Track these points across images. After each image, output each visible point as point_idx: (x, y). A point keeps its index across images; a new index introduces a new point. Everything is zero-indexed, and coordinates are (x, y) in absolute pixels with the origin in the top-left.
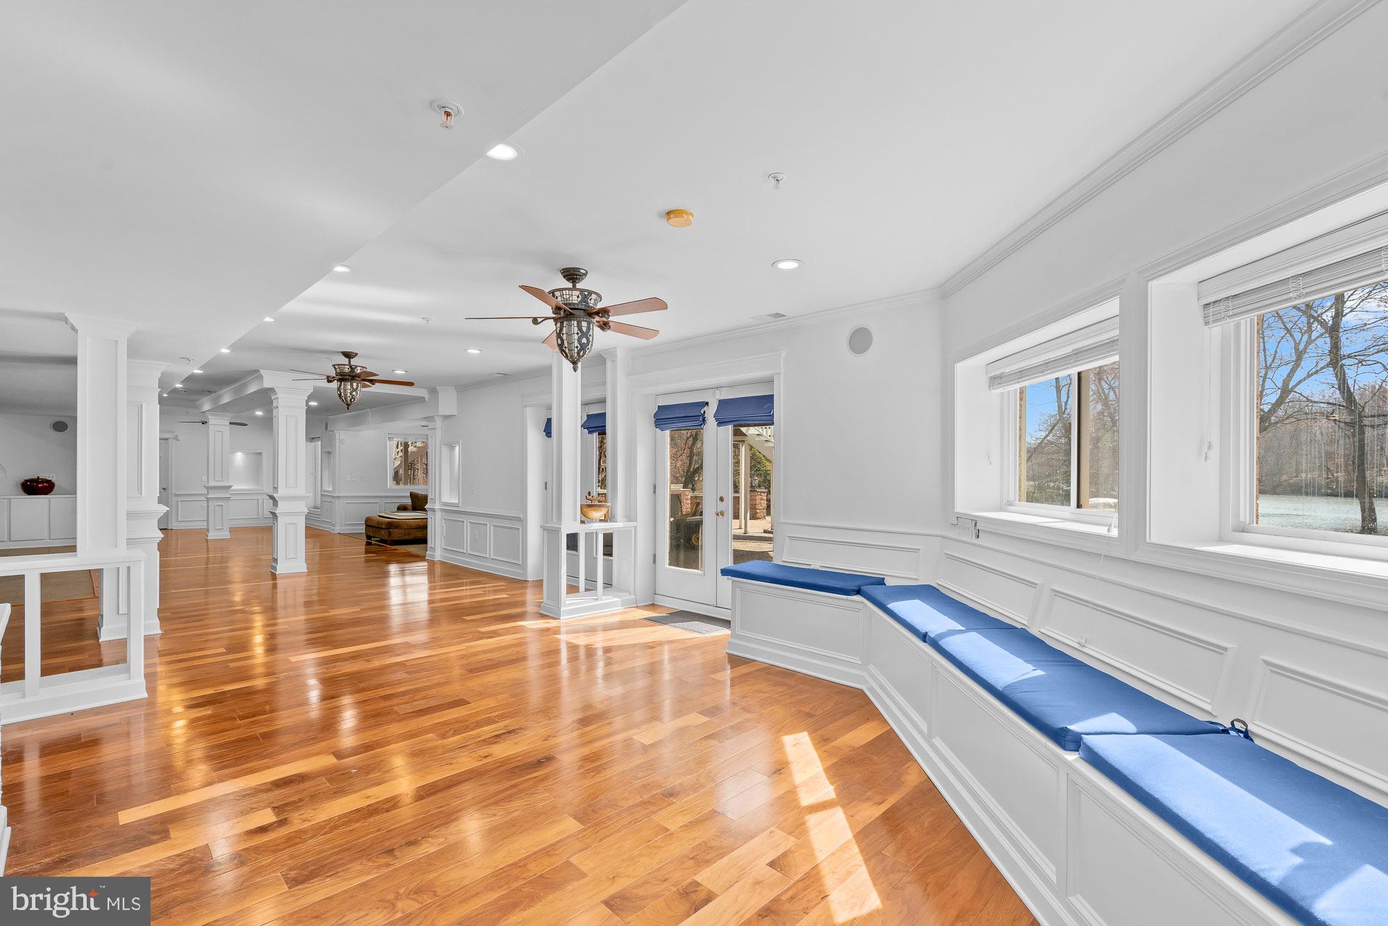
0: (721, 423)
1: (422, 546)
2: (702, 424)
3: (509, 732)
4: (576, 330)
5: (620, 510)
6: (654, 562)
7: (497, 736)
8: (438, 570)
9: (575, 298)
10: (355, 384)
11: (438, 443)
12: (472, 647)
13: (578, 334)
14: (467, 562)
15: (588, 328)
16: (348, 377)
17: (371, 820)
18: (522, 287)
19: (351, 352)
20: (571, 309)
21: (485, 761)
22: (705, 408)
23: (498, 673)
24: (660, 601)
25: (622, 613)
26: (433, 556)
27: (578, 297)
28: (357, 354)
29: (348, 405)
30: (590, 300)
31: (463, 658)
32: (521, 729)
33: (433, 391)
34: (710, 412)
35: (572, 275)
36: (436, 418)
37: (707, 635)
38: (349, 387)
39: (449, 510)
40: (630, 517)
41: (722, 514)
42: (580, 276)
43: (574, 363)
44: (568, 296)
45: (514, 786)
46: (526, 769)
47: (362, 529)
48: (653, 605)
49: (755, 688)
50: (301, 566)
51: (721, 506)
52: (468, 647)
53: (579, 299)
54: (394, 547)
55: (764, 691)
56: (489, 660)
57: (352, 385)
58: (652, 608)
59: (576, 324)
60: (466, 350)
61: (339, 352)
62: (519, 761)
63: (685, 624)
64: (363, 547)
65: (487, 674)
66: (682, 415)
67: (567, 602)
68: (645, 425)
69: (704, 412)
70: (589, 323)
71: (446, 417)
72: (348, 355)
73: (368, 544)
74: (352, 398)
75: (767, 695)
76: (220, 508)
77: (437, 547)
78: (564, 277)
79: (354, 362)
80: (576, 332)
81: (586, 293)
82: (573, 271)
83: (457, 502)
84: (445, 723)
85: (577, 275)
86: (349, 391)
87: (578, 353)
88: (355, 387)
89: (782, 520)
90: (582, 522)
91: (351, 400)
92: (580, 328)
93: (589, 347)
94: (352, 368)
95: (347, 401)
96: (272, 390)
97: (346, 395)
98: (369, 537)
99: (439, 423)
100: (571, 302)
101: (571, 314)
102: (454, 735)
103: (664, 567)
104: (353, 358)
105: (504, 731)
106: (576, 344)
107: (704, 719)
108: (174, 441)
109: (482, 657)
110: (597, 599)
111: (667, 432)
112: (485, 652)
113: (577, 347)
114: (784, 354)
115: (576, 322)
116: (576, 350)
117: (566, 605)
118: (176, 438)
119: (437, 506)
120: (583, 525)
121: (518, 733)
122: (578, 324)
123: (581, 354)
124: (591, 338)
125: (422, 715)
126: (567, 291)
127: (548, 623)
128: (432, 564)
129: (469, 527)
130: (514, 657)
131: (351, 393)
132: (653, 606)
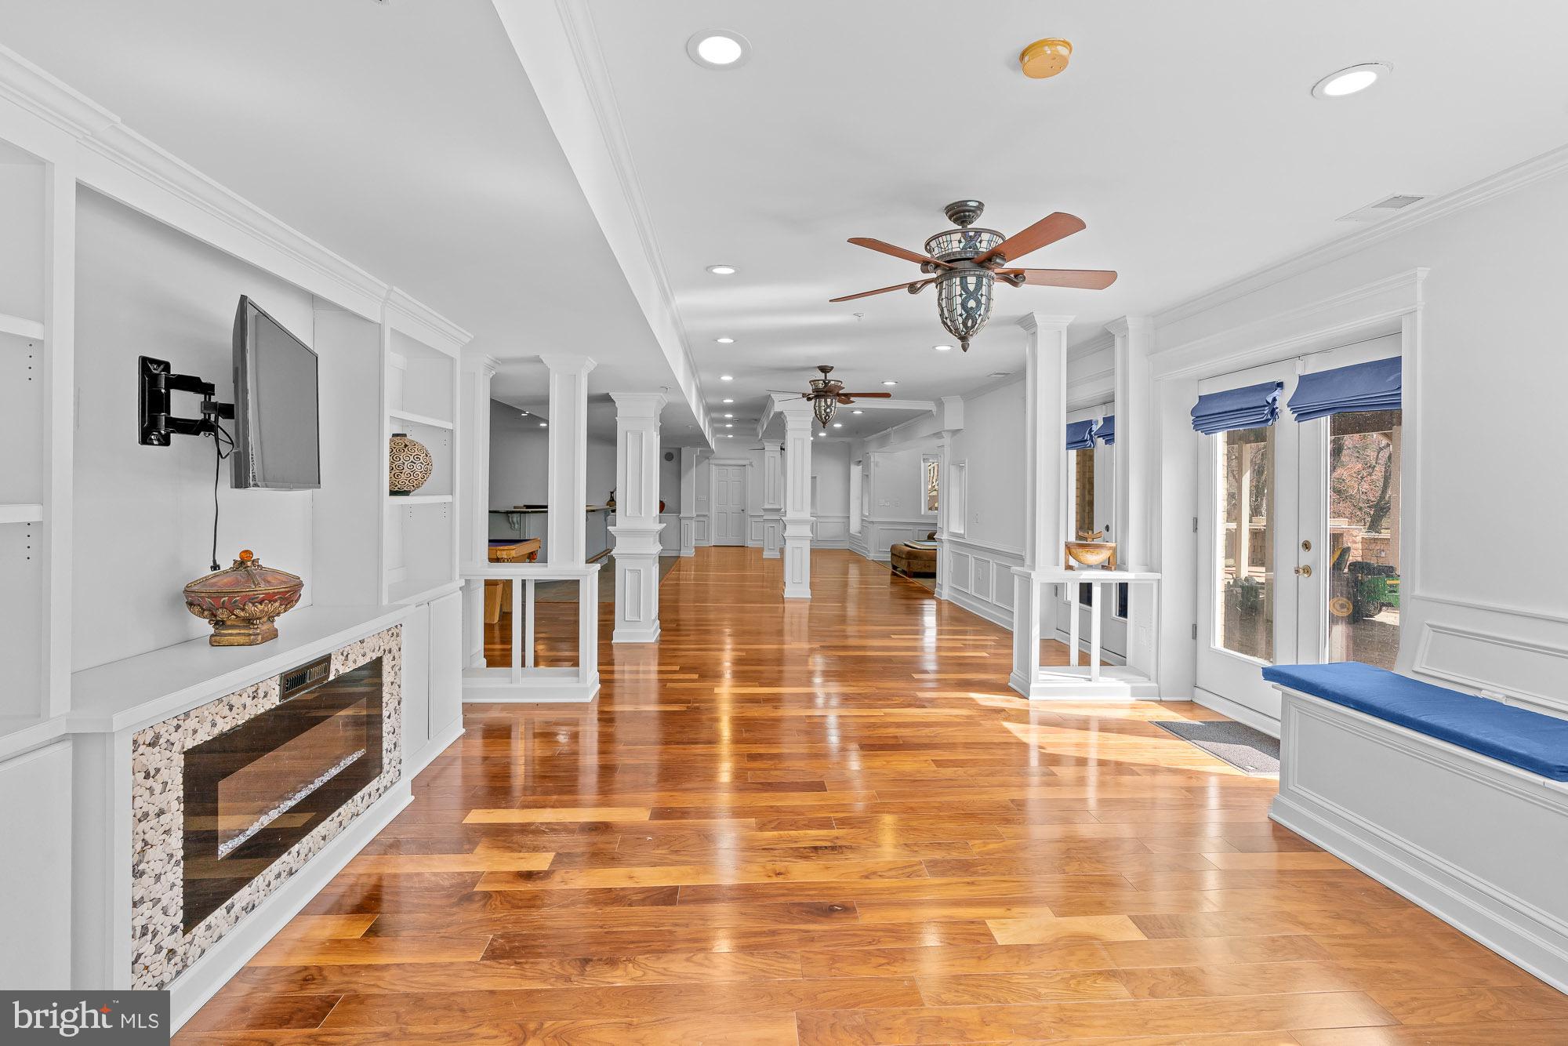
0: (1303, 415)
1: (932, 580)
2: (1268, 420)
3: (833, 848)
4: (958, 290)
5: (1133, 552)
6: (1195, 636)
7: (816, 848)
8: (946, 612)
9: (955, 244)
10: (829, 400)
11: (946, 464)
12: (890, 715)
13: (961, 295)
14: (972, 605)
15: (979, 285)
16: (823, 393)
17: (608, 909)
18: (852, 241)
19: (825, 366)
20: (948, 262)
21: (775, 880)
22: (1276, 394)
23: (888, 759)
24: (1201, 698)
25: (1133, 707)
26: (940, 594)
27: (960, 242)
28: (832, 368)
29: (824, 423)
30: (980, 242)
31: (870, 727)
32: (850, 848)
33: (940, 404)
34: (1283, 398)
35: (960, 213)
36: (944, 434)
37: (1252, 775)
38: (823, 404)
39: (958, 543)
40: (1152, 564)
41: (1307, 570)
42: (969, 211)
43: (963, 338)
44: (946, 244)
45: (773, 933)
46: (807, 912)
47: (888, 557)
48: (1191, 703)
49: (1288, 907)
50: (806, 593)
51: (1306, 558)
52: (886, 714)
53: (962, 245)
54: (911, 580)
55: (1301, 919)
56: (896, 737)
57: (826, 402)
58: (1188, 707)
59: (958, 282)
60: (934, 347)
61: (815, 368)
62: (809, 895)
63: (1222, 747)
64: (888, 578)
65: (877, 756)
66: (1235, 408)
67: (1041, 677)
68: (1177, 429)
69: (1274, 400)
70: (979, 279)
71: (955, 432)
72: (824, 370)
73: (894, 574)
74: (827, 415)
75: (1302, 932)
76: (772, 529)
77: (945, 584)
78: (950, 218)
79: (830, 376)
80: (958, 293)
81: (972, 234)
82: (959, 207)
83: (962, 532)
84: (777, 810)
85: (964, 211)
86: (823, 408)
87: (965, 324)
88: (829, 404)
89: (1418, 592)
90: (1069, 567)
91: (825, 418)
92: (964, 286)
93: (982, 311)
94: (826, 383)
95: (822, 419)
96: (782, 413)
97: (820, 412)
98: (895, 567)
99: (947, 440)
100: (950, 251)
101: (951, 269)
102: (775, 829)
103: (1209, 647)
104: (828, 372)
105: (828, 844)
106: (959, 310)
107: (1136, 935)
108: (750, 467)
109: (892, 731)
110: (1090, 680)
111: (1220, 437)
112: (899, 725)
113: (961, 315)
114: (1422, 273)
115: (958, 279)
116: (960, 320)
117: (1037, 681)
118: (751, 464)
119: (945, 537)
120: (1070, 572)
121: (842, 853)
122: (961, 283)
123: (970, 323)
124: (984, 298)
125: (766, 791)
126: (944, 237)
127: (1008, 701)
128: (939, 603)
129: (973, 563)
130: (927, 741)
131: (825, 411)
132: (1190, 705)
